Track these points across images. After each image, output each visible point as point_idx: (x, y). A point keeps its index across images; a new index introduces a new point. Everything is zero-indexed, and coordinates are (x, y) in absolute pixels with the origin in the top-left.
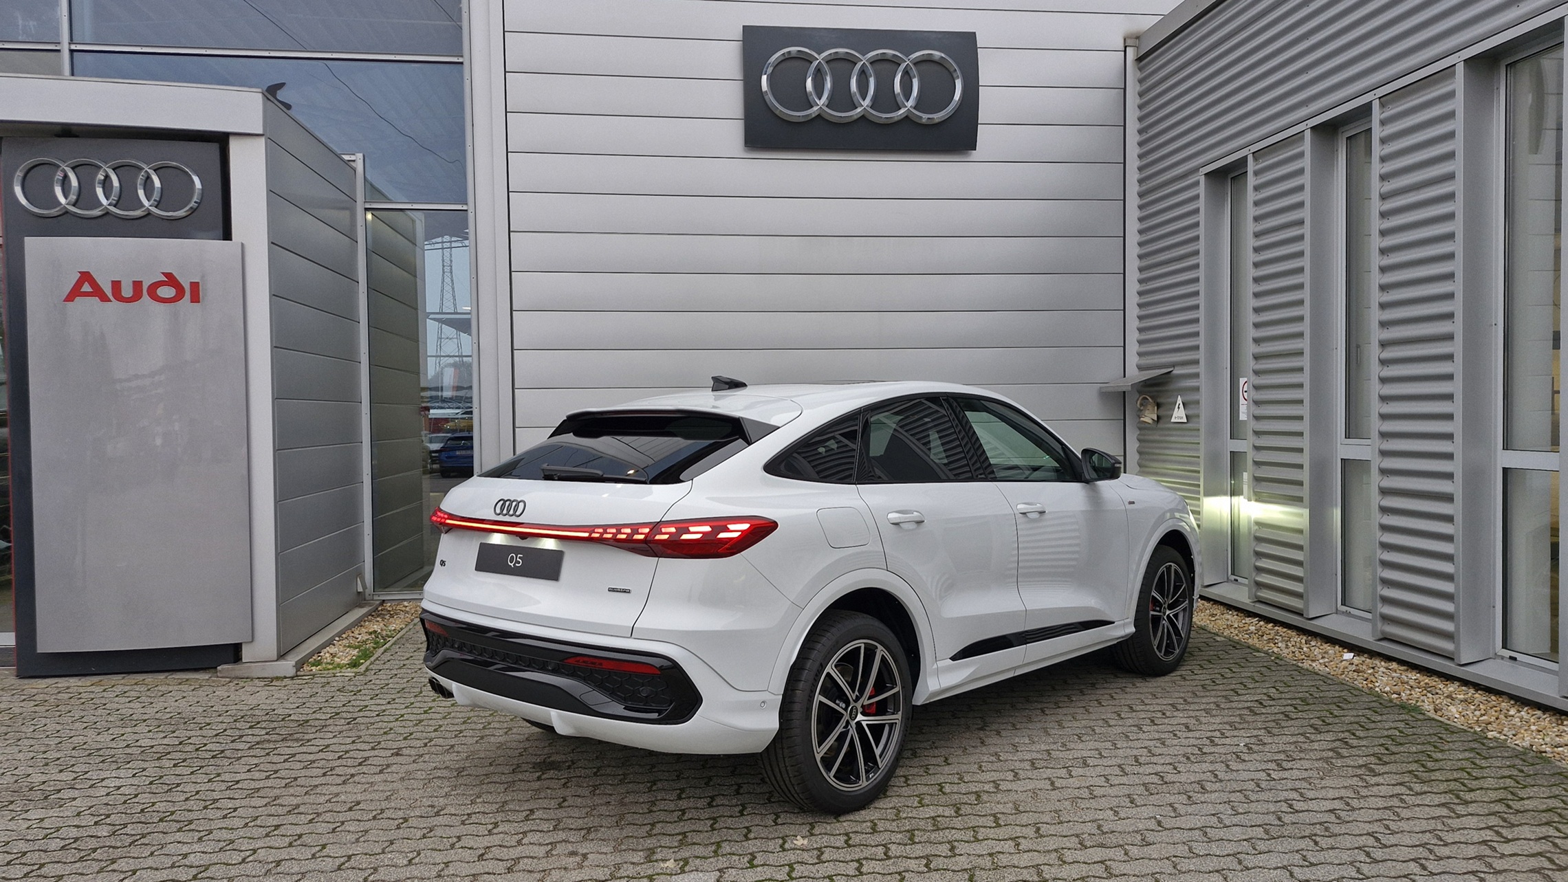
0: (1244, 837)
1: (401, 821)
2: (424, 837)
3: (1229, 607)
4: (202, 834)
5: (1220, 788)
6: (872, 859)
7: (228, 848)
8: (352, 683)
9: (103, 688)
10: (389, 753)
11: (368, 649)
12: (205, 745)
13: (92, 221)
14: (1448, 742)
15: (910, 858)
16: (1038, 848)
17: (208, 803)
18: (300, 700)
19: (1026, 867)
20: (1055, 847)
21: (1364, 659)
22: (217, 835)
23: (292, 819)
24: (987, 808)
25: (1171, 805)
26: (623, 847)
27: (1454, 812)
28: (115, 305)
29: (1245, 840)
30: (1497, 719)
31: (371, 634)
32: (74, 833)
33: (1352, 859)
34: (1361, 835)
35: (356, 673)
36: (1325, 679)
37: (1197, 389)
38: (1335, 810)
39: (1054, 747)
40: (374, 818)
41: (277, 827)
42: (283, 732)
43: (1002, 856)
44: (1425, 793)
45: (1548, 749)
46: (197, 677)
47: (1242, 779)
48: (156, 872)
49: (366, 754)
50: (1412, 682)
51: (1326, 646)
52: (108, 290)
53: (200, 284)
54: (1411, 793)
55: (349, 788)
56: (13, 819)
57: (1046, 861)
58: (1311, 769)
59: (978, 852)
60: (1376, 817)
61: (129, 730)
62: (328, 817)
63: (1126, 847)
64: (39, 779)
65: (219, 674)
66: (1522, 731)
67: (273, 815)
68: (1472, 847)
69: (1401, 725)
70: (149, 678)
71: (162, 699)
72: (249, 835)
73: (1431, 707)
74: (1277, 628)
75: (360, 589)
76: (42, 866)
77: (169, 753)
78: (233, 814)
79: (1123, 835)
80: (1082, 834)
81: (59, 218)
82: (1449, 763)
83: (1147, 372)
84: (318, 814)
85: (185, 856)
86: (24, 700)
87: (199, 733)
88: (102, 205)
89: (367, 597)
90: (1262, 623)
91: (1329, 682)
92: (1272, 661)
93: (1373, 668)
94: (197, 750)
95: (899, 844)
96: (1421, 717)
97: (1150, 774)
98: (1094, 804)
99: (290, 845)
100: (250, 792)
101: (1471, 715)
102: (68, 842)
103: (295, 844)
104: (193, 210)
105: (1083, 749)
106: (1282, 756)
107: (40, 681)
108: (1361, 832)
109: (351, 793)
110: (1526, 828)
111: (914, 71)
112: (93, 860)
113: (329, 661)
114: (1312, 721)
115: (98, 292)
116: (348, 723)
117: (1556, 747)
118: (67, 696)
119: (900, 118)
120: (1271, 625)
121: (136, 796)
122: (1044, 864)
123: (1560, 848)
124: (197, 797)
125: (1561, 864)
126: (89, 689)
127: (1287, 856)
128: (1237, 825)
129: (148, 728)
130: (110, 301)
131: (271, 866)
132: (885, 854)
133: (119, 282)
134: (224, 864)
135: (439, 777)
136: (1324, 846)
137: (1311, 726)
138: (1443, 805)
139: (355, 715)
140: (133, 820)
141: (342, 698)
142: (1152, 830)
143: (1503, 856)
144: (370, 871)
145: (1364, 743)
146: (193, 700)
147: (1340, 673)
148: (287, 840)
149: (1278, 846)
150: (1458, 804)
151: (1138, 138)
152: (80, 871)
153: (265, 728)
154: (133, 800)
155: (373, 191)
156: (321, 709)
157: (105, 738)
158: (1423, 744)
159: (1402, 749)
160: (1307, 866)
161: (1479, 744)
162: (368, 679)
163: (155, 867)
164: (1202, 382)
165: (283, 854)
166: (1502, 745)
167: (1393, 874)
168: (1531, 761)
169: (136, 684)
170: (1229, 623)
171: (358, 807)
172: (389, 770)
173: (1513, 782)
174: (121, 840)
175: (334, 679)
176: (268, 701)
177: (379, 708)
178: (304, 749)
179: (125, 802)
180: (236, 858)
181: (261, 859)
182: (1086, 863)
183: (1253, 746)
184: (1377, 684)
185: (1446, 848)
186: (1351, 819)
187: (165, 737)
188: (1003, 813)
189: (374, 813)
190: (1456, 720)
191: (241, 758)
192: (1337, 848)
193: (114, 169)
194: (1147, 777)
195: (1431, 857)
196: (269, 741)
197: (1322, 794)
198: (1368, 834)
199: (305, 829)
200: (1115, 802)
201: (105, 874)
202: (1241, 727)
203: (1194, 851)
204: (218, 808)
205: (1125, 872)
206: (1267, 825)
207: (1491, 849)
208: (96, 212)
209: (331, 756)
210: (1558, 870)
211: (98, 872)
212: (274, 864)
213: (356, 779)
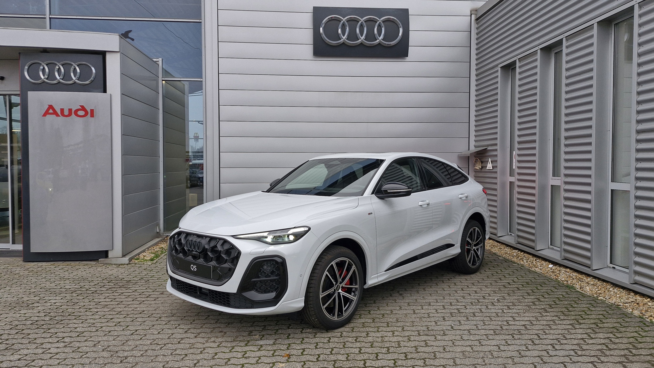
0: (485, 334)
1: (158, 318)
2: (166, 324)
3: (507, 245)
4: (83, 320)
5: (481, 315)
6: (335, 337)
7: (92, 326)
8: (150, 267)
9: (55, 266)
10: (159, 293)
11: (158, 254)
12: (90, 288)
13: (54, 85)
14: (582, 300)
15: (350, 337)
16: (401, 335)
17: (88, 309)
18: (129, 273)
19: (394, 342)
20: (408, 335)
21: (557, 267)
22: (88, 321)
23: (118, 316)
24: (385, 320)
25: (459, 321)
26: (241, 330)
27: (574, 327)
28: (61, 118)
29: (485, 335)
30: (604, 292)
31: (160, 248)
32: (36, 319)
33: (525, 343)
34: (533, 335)
35: (152, 263)
36: (539, 275)
37: (496, 156)
38: (526, 325)
39: (419, 298)
40: (149, 317)
41: (112, 319)
42: (120, 284)
43: (386, 337)
44: (565, 319)
45: (621, 304)
46: (91, 263)
47: (491, 312)
48: (64, 333)
49: (150, 293)
50: (574, 277)
51: (543, 262)
52: (59, 112)
53: (94, 110)
54: (559, 319)
55: (141, 305)
56: (15, 313)
57: (403, 340)
58: (521, 309)
59: (377, 336)
60: (541, 328)
61: (62, 282)
62: (131, 316)
63: (436, 336)
64: (26, 299)
65: (99, 262)
66: (613, 297)
67: (111, 315)
68: (577, 340)
69: (564, 293)
70: (73, 263)
71: (77, 271)
72: (100, 321)
73: (579, 287)
74: (525, 254)
75: (158, 231)
76: (23, 330)
77: (76, 291)
78: (96, 314)
79: (436, 331)
80: (420, 330)
81: (42, 84)
82: (579, 309)
83: (477, 148)
84: (128, 315)
85: (76, 328)
86: (25, 270)
87: (88, 284)
88: (57, 79)
89: (161, 234)
90: (519, 252)
91: (541, 276)
92: (520, 267)
93: (560, 271)
94: (87, 290)
95: (347, 332)
96: (574, 291)
97: (454, 309)
98: (429, 320)
99: (115, 325)
100: (104, 306)
101: (594, 290)
102: (33, 322)
103: (117, 325)
104: (92, 81)
105: (430, 299)
106: (511, 304)
107: (32, 263)
108: (533, 333)
109: (142, 307)
110: (602, 334)
111: (382, 24)
112: (42, 328)
113: (142, 258)
114: (528, 291)
115: (55, 113)
116: (146, 282)
117: (625, 303)
118: (41, 269)
119: (377, 44)
120: (523, 253)
121: (61, 306)
122: (402, 341)
123: (612, 342)
124: (84, 307)
125: (611, 348)
126: (50, 267)
127: (500, 341)
128: (483, 329)
129: (69, 282)
130: (60, 116)
131: (107, 333)
132: (341, 335)
133: (63, 109)
134: (90, 331)
135: (176, 303)
136: (516, 338)
137: (527, 293)
138: (571, 324)
139: (149, 279)
140: (59, 315)
141: (145, 272)
142: (449, 330)
143: (588, 344)
144: (143, 336)
145: (546, 300)
146: (88, 272)
147: (546, 272)
148: (115, 324)
149: (497, 337)
150: (577, 324)
151: (476, 52)
152: (37, 332)
153: (114, 283)
154: (60, 308)
155: (166, 73)
156: (136, 276)
157: (53, 285)
158: (571, 301)
159: (561, 303)
160: (507, 345)
161: (594, 301)
162: (157, 265)
163: (64, 331)
164: (498, 153)
165: (112, 329)
166: (603, 302)
167: (540, 349)
168: (613, 309)
169: (67, 265)
170: (506, 252)
171: (143, 313)
172: (158, 300)
173: (602, 316)
174: (53, 322)
175: (143, 265)
176: (116, 273)
177: (159, 276)
178: (127, 291)
179: (57, 308)
180: (94, 329)
181: (103, 330)
182: (418, 341)
183: (500, 300)
184: (559, 277)
185: (566, 341)
186: (531, 328)
187: (76, 285)
188: (391, 322)
189: (149, 315)
190: (587, 292)
191: (103, 293)
192: (521, 339)
193: (62, 65)
194: (453, 310)
195: (558, 344)
196: (114, 288)
197: (523, 318)
198: (536, 334)
199: (122, 320)
200: (437, 319)
201: (45, 334)
202: (498, 292)
203: (463, 338)
204: (91, 312)
205: (433, 345)
206: (496, 329)
207: (584, 341)
208: (55, 82)
209: (136, 294)
210: (609, 350)
211: (43, 333)
212: (108, 332)
213: (145, 302)
